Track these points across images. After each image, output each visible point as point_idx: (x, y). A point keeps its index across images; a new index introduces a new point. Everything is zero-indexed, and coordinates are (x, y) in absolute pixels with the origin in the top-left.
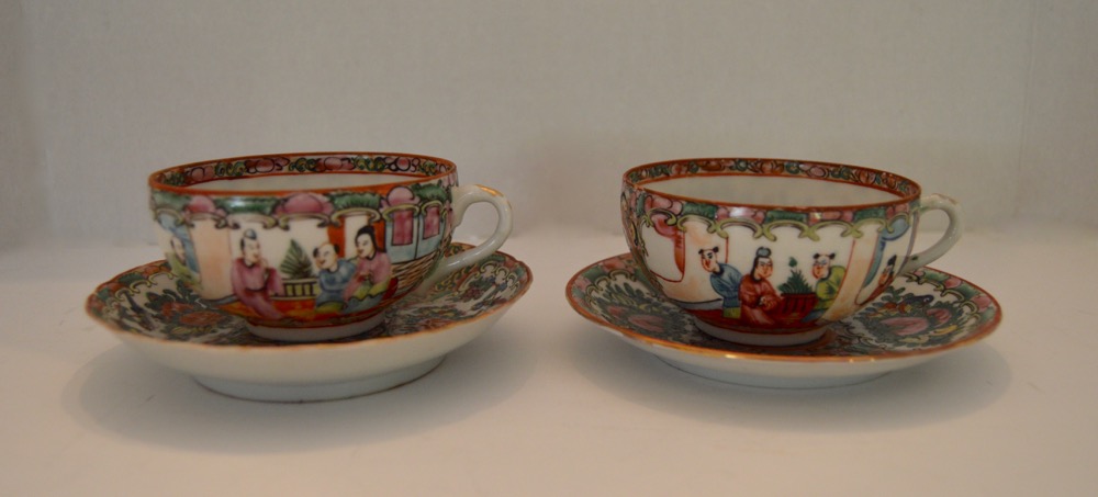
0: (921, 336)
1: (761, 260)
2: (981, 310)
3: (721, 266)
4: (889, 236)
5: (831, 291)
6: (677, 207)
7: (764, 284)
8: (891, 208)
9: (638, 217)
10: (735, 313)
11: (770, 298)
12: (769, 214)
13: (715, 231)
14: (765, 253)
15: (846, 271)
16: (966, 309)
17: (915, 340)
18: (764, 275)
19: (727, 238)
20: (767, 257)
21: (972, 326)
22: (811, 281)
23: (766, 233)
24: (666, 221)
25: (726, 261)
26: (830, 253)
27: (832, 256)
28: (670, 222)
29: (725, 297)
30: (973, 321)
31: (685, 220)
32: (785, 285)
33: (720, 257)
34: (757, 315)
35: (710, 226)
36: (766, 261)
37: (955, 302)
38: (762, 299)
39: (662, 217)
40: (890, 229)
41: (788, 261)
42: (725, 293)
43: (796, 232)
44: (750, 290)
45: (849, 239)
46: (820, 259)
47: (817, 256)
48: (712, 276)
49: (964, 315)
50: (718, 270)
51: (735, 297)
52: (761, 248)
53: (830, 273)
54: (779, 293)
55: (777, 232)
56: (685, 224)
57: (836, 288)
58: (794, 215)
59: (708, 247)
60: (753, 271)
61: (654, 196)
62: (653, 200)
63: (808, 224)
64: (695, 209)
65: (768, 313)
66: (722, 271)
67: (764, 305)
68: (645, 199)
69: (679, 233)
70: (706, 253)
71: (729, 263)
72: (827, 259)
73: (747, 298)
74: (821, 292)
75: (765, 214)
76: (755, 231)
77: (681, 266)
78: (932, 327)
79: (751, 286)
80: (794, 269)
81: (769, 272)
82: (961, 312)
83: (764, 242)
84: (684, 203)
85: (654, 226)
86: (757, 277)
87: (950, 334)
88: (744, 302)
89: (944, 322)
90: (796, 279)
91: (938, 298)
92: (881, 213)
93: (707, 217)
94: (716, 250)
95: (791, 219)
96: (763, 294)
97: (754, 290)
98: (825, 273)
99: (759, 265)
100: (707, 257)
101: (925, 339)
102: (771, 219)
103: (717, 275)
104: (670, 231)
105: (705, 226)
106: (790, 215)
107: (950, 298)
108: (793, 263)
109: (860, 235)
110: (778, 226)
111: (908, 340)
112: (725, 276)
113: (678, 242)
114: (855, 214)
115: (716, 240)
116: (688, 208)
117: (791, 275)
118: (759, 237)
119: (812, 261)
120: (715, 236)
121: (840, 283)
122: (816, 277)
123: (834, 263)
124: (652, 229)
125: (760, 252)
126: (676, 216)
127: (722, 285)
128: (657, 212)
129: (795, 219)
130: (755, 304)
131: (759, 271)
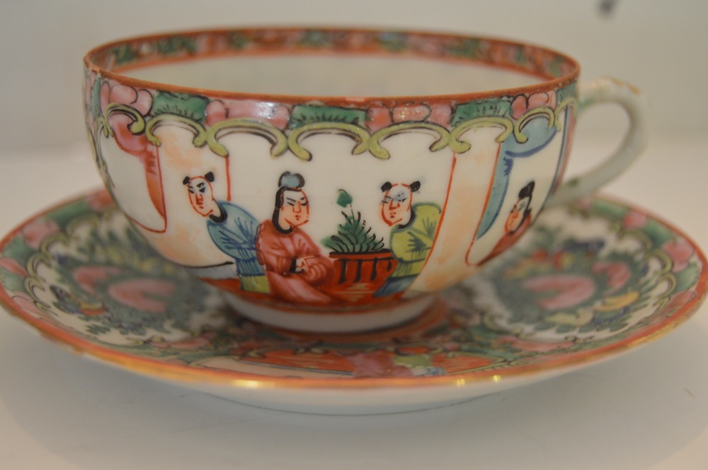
0: (581, 311)
1: (287, 194)
2: (677, 268)
3: (220, 205)
4: (518, 149)
5: (418, 246)
6: (144, 103)
7: (297, 237)
8: (520, 100)
9: (95, 119)
10: (260, 284)
11: (311, 261)
12: (298, 111)
13: (205, 143)
14: (294, 182)
15: (442, 212)
16: (654, 265)
17: (570, 319)
18: (295, 222)
19: (227, 157)
20: (296, 189)
21: (662, 296)
22: (380, 231)
23: (293, 147)
24: (129, 126)
25: (229, 198)
26: (410, 182)
27: (415, 186)
28: (137, 127)
29: (238, 260)
30: (663, 287)
31: (157, 125)
32: (333, 237)
33: (218, 190)
34: (295, 287)
35: (196, 135)
36: (296, 196)
37: (638, 252)
38: (299, 262)
39: (122, 119)
40: (521, 137)
41: (336, 196)
42: (235, 252)
43: (348, 143)
44: (274, 246)
45: (445, 156)
46: (393, 192)
47: (387, 187)
48: (209, 224)
49: (650, 275)
50: (217, 213)
51: (253, 259)
52: (286, 174)
53: (413, 216)
54: (325, 252)
55: (313, 144)
56: (158, 132)
57: (428, 242)
58: (341, 113)
59: (197, 172)
60: (276, 215)
61: (112, 82)
62: (110, 91)
63: (367, 129)
64: (172, 104)
65: (315, 285)
66: (224, 216)
67: (303, 271)
68: (100, 87)
69: (151, 148)
70: (194, 183)
71: (234, 201)
72: (407, 191)
73: (273, 260)
74: (401, 247)
75: (290, 112)
76: (273, 144)
77: (160, 205)
78: (598, 296)
79: (276, 240)
80: (347, 210)
81: (303, 216)
82: (645, 270)
83: (290, 163)
84: (155, 93)
85: (114, 135)
86: (285, 226)
87: (627, 310)
88: (271, 268)
89: (618, 285)
90: (353, 227)
91: (613, 243)
92: (503, 107)
93: (191, 118)
94: (210, 177)
95: (337, 120)
96: (299, 253)
97: (283, 248)
98: (403, 215)
99: (285, 204)
100: (197, 190)
101: (586, 316)
102: (302, 121)
103: (218, 220)
104: (136, 144)
105: (190, 135)
106: (335, 113)
107: (630, 245)
108: (345, 199)
109: (465, 148)
110: (314, 133)
111: (561, 319)
112: (231, 223)
113: (151, 163)
114: (453, 111)
115: (207, 161)
116: (161, 103)
117: (343, 221)
118: (281, 154)
119: (380, 195)
120: (206, 152)
121: (433, 232)
122: (390, 223)
123: (418, 197)
124: (112, 140)
125: (285, 181)
126: (143, 117)
127: (228, 240)
128: (116, 111)
129: (343, 120)
130: (290, 270)
131: (287, 215)
